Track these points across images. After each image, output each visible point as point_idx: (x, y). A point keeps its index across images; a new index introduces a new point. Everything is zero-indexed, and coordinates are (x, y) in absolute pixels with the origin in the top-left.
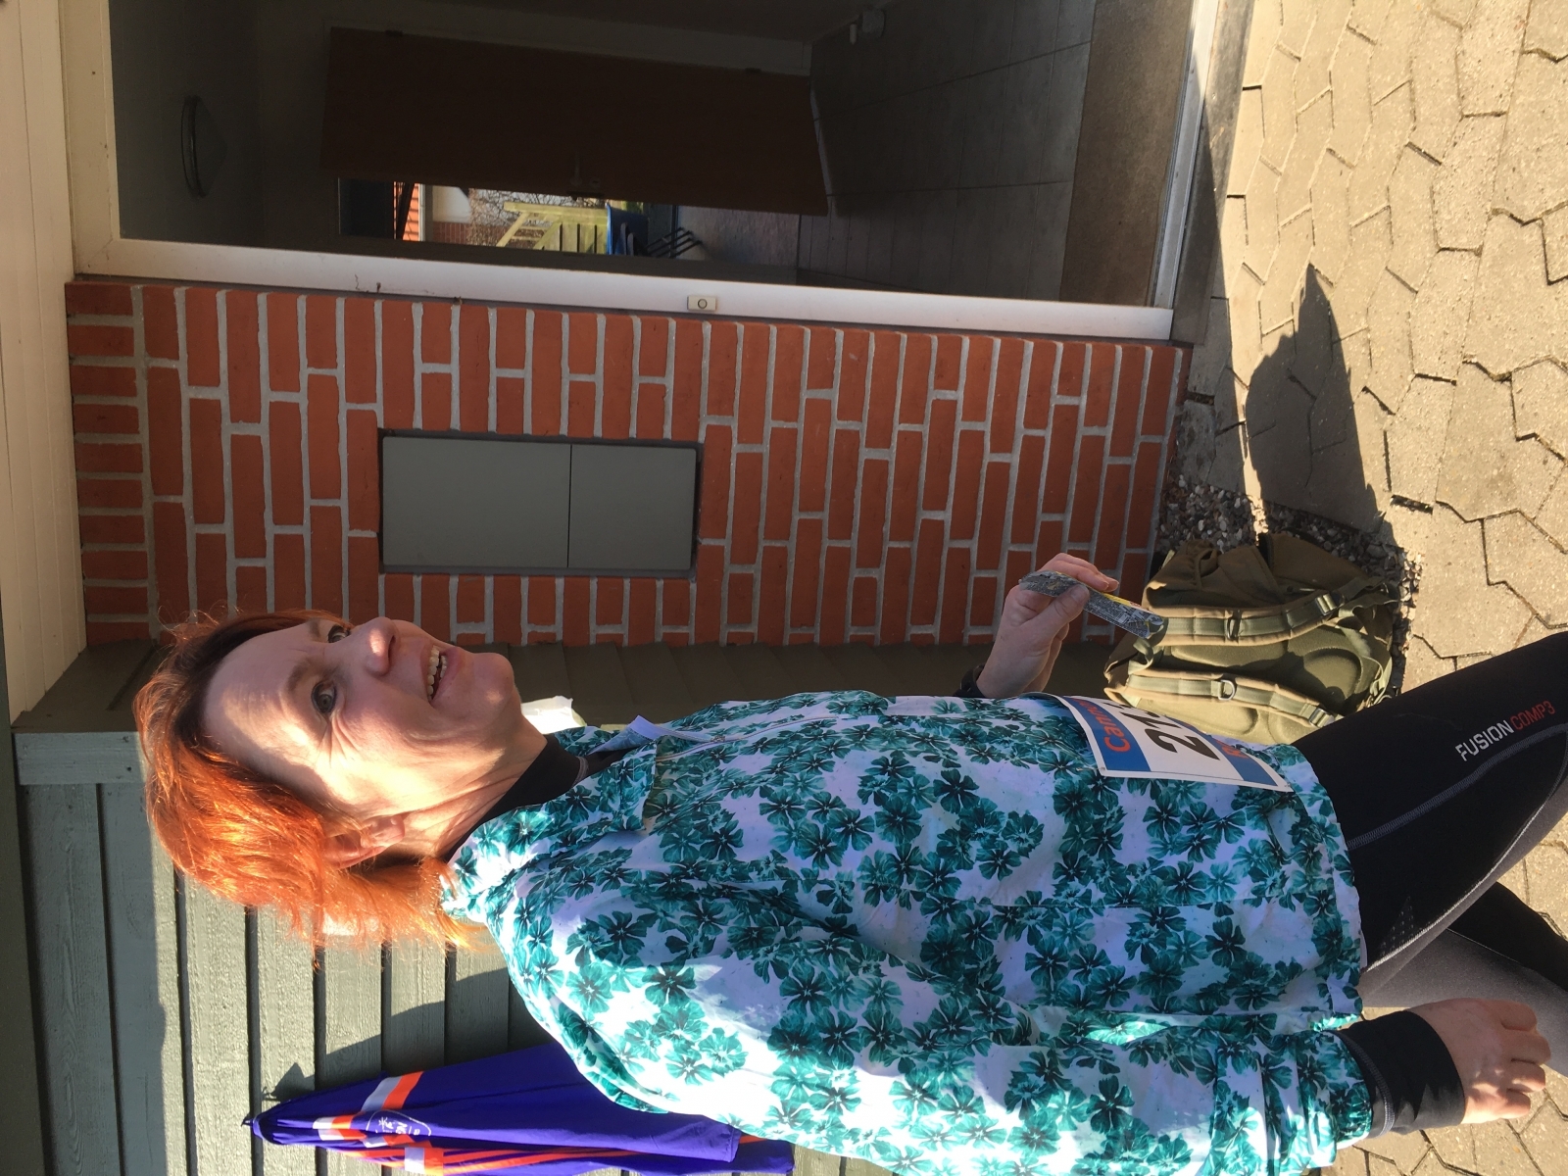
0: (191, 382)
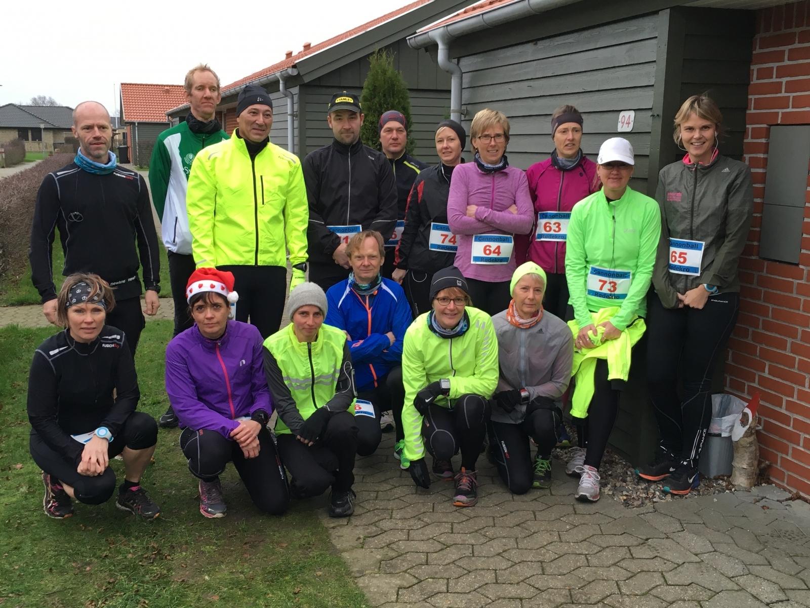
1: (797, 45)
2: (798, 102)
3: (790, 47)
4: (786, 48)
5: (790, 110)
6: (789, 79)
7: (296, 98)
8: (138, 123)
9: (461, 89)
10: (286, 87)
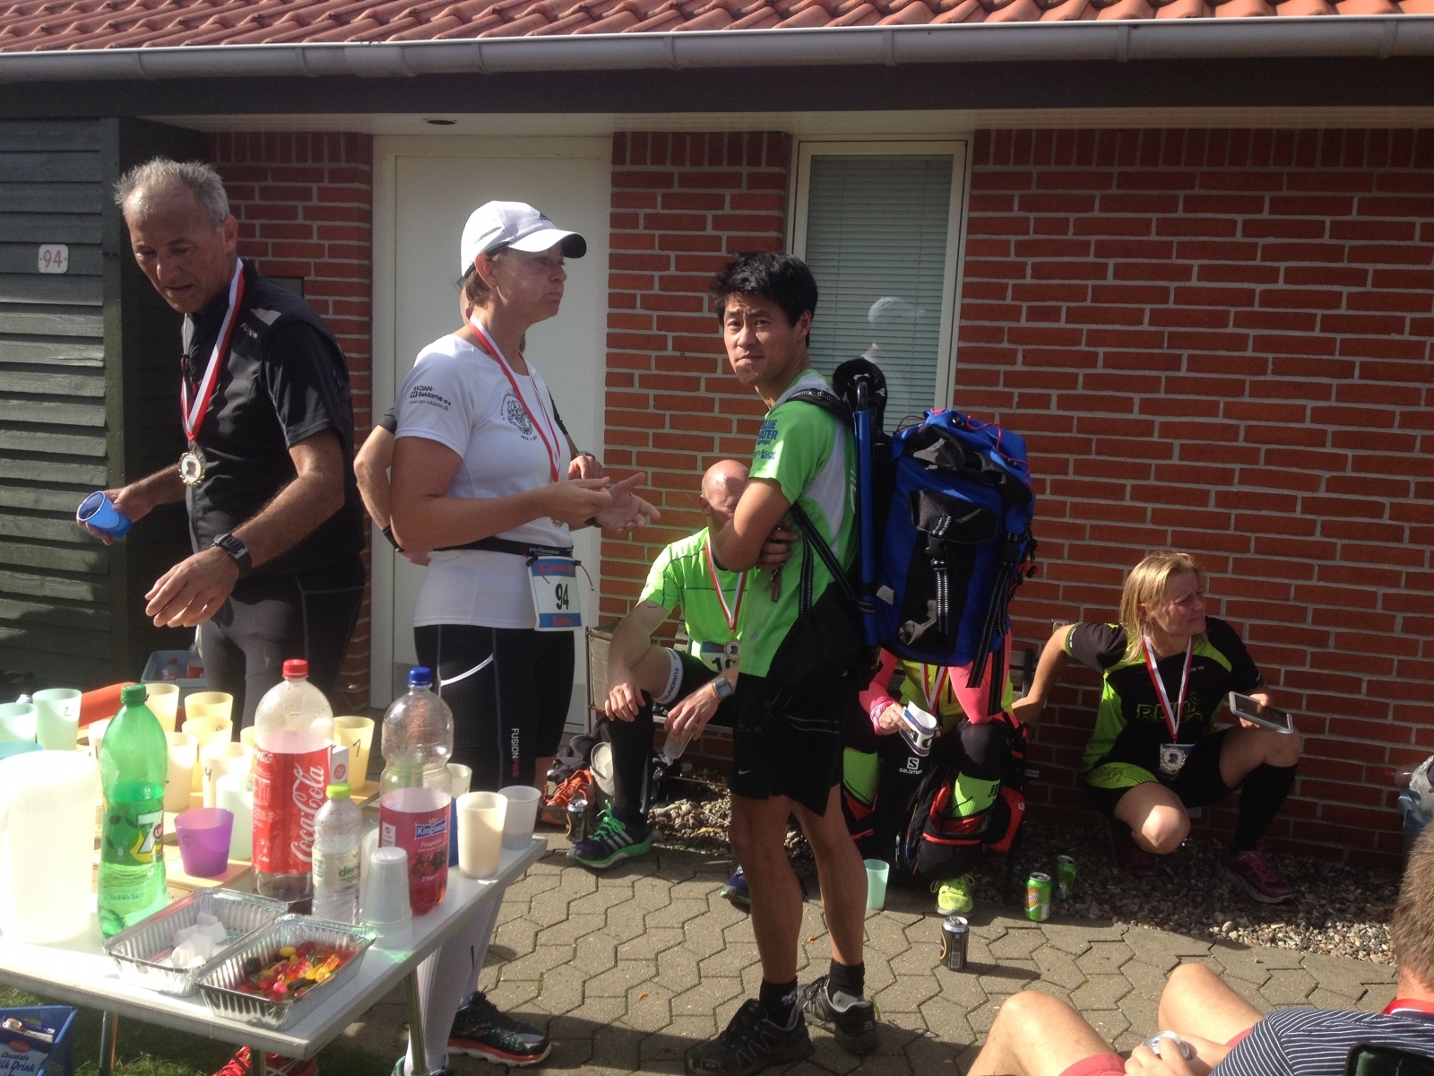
0: (319, 189)
1: (270, 183)
2: (278, 250)
3: (262, 184)
4: (257, 185)
5: (270, 258)
6: (264, 221)
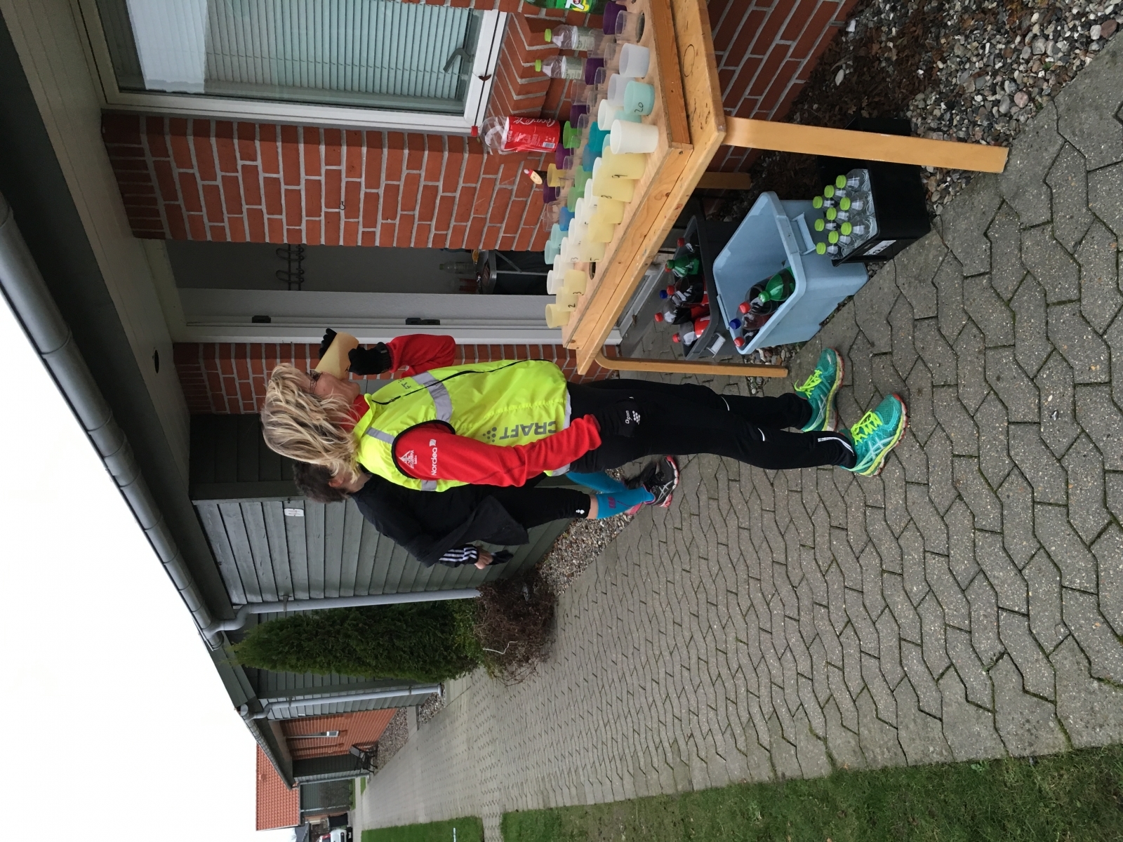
1: (223, 393)
7: (272, 700)
8: (302, 808)
9: (265, 603)
10: (262, 710)
